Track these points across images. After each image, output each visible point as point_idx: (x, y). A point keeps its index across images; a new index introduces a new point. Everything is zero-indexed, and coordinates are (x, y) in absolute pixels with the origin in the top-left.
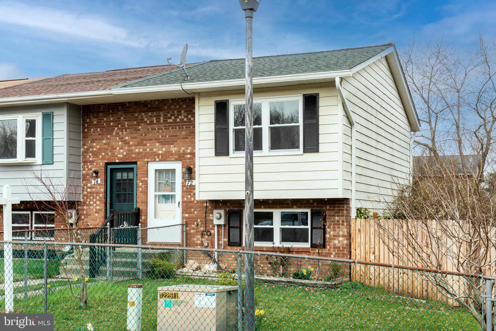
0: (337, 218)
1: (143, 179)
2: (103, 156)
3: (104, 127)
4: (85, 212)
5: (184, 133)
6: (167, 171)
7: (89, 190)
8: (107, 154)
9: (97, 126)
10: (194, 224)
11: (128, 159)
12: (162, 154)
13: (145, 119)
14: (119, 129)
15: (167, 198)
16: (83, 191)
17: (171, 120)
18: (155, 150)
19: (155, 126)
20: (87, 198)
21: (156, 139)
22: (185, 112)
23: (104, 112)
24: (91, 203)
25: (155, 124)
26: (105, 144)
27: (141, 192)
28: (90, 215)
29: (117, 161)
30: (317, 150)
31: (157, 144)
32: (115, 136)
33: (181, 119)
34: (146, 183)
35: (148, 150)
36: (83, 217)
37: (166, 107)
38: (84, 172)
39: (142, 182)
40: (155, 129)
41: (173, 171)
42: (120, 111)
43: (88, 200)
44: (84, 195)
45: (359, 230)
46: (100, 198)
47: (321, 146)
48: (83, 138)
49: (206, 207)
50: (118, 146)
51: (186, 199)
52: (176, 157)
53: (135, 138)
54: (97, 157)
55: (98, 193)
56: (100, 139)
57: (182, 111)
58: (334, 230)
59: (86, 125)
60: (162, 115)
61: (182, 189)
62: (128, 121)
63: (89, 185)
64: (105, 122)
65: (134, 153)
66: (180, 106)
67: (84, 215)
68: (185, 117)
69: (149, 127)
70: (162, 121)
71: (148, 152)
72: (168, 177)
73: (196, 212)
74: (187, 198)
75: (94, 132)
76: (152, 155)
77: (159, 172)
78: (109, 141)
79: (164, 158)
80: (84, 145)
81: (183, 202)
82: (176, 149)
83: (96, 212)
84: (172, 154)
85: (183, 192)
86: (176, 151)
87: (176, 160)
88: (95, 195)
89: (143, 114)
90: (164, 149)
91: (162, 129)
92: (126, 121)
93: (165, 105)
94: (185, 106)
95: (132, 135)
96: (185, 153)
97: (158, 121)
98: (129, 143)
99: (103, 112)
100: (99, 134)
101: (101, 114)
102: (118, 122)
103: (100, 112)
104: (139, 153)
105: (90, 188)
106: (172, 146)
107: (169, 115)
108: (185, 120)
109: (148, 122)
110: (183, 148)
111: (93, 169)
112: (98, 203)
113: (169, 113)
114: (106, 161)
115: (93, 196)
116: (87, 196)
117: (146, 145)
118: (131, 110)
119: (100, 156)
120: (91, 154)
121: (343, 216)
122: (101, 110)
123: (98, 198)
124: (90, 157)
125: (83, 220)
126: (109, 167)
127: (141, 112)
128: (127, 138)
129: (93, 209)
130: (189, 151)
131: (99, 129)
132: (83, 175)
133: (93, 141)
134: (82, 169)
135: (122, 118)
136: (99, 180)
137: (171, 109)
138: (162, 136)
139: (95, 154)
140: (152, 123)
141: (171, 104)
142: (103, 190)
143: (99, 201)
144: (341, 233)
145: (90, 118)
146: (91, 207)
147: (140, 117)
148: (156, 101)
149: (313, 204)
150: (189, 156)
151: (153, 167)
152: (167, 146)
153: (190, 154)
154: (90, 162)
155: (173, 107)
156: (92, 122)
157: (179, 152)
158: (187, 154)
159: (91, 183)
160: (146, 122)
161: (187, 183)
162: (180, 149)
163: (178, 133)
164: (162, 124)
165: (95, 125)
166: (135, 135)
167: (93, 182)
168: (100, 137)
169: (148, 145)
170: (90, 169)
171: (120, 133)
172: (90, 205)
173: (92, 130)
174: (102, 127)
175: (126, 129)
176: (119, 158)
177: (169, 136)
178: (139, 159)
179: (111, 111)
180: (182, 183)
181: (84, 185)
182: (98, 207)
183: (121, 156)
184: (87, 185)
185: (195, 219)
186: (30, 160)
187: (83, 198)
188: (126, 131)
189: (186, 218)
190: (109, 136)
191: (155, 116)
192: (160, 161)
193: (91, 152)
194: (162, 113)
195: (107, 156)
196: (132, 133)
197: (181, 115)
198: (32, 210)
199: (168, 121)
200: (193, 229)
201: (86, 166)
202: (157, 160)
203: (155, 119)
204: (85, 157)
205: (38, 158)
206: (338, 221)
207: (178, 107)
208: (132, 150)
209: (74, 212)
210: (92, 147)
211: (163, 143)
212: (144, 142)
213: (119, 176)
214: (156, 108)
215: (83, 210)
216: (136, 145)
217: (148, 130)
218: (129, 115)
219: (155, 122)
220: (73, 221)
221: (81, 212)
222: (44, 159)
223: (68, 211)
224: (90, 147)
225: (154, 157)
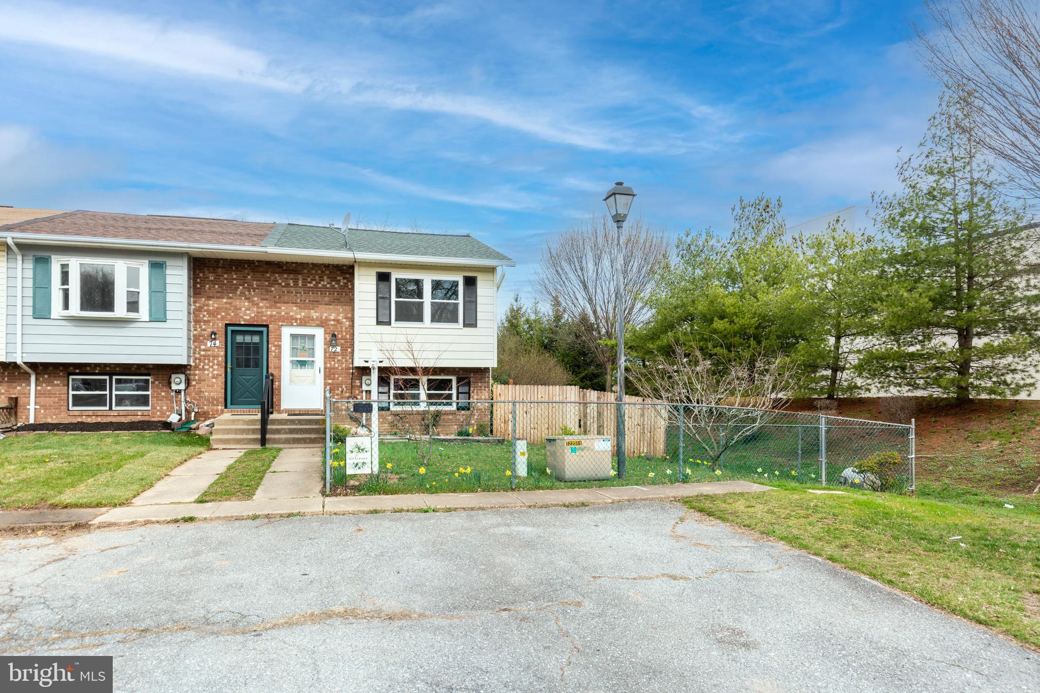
0: (480, 384)
1: (276, 343)
2: (223, 317)
3: (224, 284)
4: (197, 377)
5: (326, 299)
6: (303, 336)
7: (202, 353)
8: (229, 314)
9: (214, 282)
10: (338, 390)
11: (257, 321)
12: (300, 319)
13: (280, 281)
14: (244, 288)
15: (303, 364)
16: (194, 353)
17: (312, 285)
18: (291, 314)
19: (292, 289)
20: (200, 362)
21: (292, 303)
22: (328, 278)
23: (224, 268)
24: (206, 367)
25: (292, 287)
26: (226, 303)
27: (275, 357)
28: (204, 380)
29: (242, 323)
30: (474, 325)
31: (295, 308)
32: (239, 296)
33: (323, 285)
34: (279, 347)
35: (283, 313)
36: (194, 383)
37: (306, 271)
38: (195, 332)
39: (275, 346)
40: (292, 293)
41: (313, 336)
42: (246, 269)
43: (202, 364)
44: (196, 359)
45: (500, 395)
46: (218, 362)
47: (479, 322)
48: (195, 294)
49: (353, 373)
50: (244, 306)
51: (329, 365)
52: (318, 322)
53: (267, 299)
54: (214, 317)
55: (215, 357)
56: (218, 298)
57: (325, 277)
58: (478, 395)
59: (198, 280)
60: (301, 279)
61: (325, 355)
62: (258, 280)
63: (203, 347)
64: (226, 279)
65: (265, 316)
66: (322, 272)
67: (195, 380)
68: (328, 283)
69: (284, 289)
70: (300, 285)
71: (283, 316)
72: (305, 343)
73: (340, 379)
74: (331, 364)
75: (209, 289)
76: (287, 319)
77: (294, 337)
78: (229, 301)
79: (303, 323)
80: (195, 302)
81: (325, 368)
82: (317, 314)
83: (213, 378)
84: (313, 320)
85: (325, 358)
86: (317, 317)
87: (318, 326)
88: (211, 359)
89: (277, 275)
90: (303, 314)
91: (300, 293)
92: (254, 280)
93: (304, 269)
94: (328, 272)
95: (262, 296)
96: (327, 320)
97: (296, 285)
98: (258, 304)
99: (223, 268)
100: (218, 292)
101: (220, 270)
102: (243, 281)
103: (219, 267)
104: (271, 316)
105: (204, 350)
106: (312, 311)
107: (309, 280)
108: (328, 286)
109: (283, 284)
110: (325, 315)
111: (210, 330)
112: (215, 367)
113: (309, 277)
114: (227, 322)
115: (208, 359)
116: (200, 359)
117: (280, 308)
118: (261, 269)
119: (219, 316)
120: (205, 313)
121: (485, 382)
122: (220, 265)
123: (216, 362)
124: (204, 316)
125: (195, 386)
126: (230, 328)
127: (274, 272)
128: (256, 299)
129: (208, 375)
130: (332, 318)
131: (217, 286)
132: (194, 336)
133: (209, 298)
134: (192, 329)
135: (249, 277)
136: (217, 342)
137: (312, 274)
138: (301, 301)
139: (212, 314)
140: (287, 285)
141: (312, 269)
142: (223, 353)
143: (217, 365)
144: (483, 397)
145: (204, 272)
146: (206, 372)
147: (272, 278)
148: (292, 263)
149: (458, 372)
150: (332, 323)
151: (287, 332)
152: (306, 311)
153: (334, 320)
154: (205, 321)
155: (314, 272)
156: (208, 278)
157: (321, 317)
158: (330, 320)
159: (206, 344)
160: (280, 284)
161: (331, 349)
162: (322, 314)
163: (320, 299)
164: (300, 287)
165: (212, 281)
166: (267, 296)
167: (209, 344)
168: (219, 295)
169: (283, 308)
170: (205, 330)
171: (247, 293)
172: (204, 369)
173: (207, 286)
174: (222, 285)
175: (254, 289)
176: (245, 320)
177: (310, 301)
178: (271, 322)
179: (234, 268)
180: (325, 349)
181: (196, 347)
182: (215, 372)
183: (248, 317)
184: (200, 347)
185: (340, 385)
186: (132, 315)
187: (194, 362)
188: (254, 291)
189: (330, 384)
190: (231, 295)
191: (292, 279)
192: (298, 325)
193: (205, 311)
194: (300, 276)
195: (228, 317)
196: (261, 294)
197: (323, 280)
198: (111, 375)
199: (309, 285)
201: (198, 326)
202: (295, 324)
203: (291, 281)
204: (196, 316)
205: (143, 314)
206: (481, 387)
207: (320, 272)
208: (262, 312)
209: (183, 377)
210: (208, 305)
211: (302, 307)
212: (278, 305)
214: (292, 270)
215: (196, 375)
216: (267, 308)
217: (284, 292)
218: (259, 275)
219: (292, 284)
220: (182, 387)
221: (192, 377)
222: (150, 315)
223: (173, 376)
224: (205, 305)
225: (290, 321)
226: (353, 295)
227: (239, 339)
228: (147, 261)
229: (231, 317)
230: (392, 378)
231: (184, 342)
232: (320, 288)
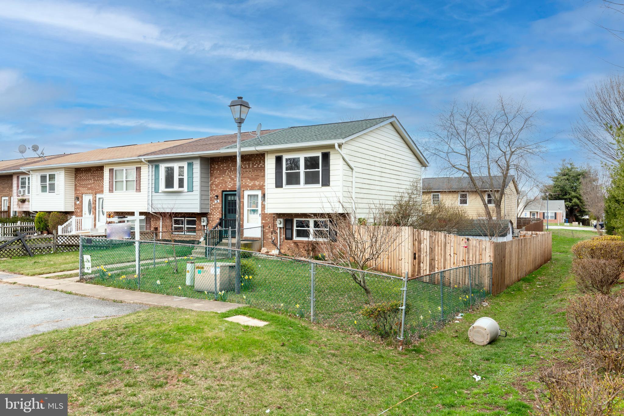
2: (221, 187)
6: (254, 195)
7: (213, 206)
9: (217, 169)
10: (267, 226)
11: (233, 188)
12: (251, 186)
14: (228, 171)
15: (254, 211)
16: (210, 207)
17: (256, 166)
18: (247, 183)
19: (247, 170)
20: (212, 211)
21: (248, 177)
23: (221, 161)
24: (215, 213)
26: (222, 180)
28: (214, 220)
29: (228, 190)
30: (329, 185)
31: (249, 180)
32: (227, 175)
33: (261, 166)
34: (243, 202)
35: (244, 183)
36: (210, 222)
37: (253, 159)
38: (211, 196)
41: (257, 195)
42: (229, 161)
44: (211, 209)
47: (331, 183)
48: (211, 176)
49: (274, 217)
50: (229, 181)
52: (258, 187)
55: (218, 208)
56: (219, 177)
58: (342, 232)
59: (212, 169)
60: (251, 163)
61: (262, 206)
62: (234, 166)
63: (213, 203)
64: (222, 167)
66: (261, 158)
67: (211, 220)
69: (244, 170)
70: (251, 167)
71: (244, 185)
72: (255, 199)
73: (268, 220)
74: (264, 212)
75: (216, 173)
77: (249, 196)
78: (223, 178)
79: (252, 188)
80: (211, 180)
81: (262, 214)
83: (217, 219)
84: (256, 186)
85: (262, 208)
86: (258, 184)
87: (259, 189)
90: (252, 183)
91: (251, 171)
92: (232, 166)
93: (253, 157)
96: (262, 186)
97: (249, 167)
98: (234, 179)
100: (219, 174)
102: (228, 167)
103: (219, 161)
105: (214, 205)
106: (256, 181)
107: (255, 163)
110: (262, 183)
111: (216, 194)
112: (218, 214)
114: (222, 190)
115: (216, 209)
119: (219, 187)
121: (346, 223)
124: (214, 187)
126: (224, 193)
128: (233, 176)
130: (265, 184)
131: (218, 171)
133: (216, 178)
134: (210, 194)
135: (230, 165)
136: (219, 200)
137: (256, 160)
138: (251, 176)
139: (217, 186)
140: (246, 168)
141: (256, 157)
142: (220, 206)
143: (219, 212)
145: (214, 165)
148: (248, 155)
151: (247, 193)
152: (253, 181)
154: (214, 190)
156: (215, 167)
157: (260, 185)
160: (243, 167)
161: (264, 203)
162: (260, 183)
163: (259, 174)
167: (215, 202)
169: (244, 180)
170: (214, 194)
171: (230, 174)
172: (214, 215)
174: (220, 170)
176: (229, 188)
177: (254, 176)
179: (225, 161)
180: (262, 203)
181: (211, 203)
182: (218, 216)
186: (181, 189)
187: (210, 211)
188: (232, 172)
189: (263, 223)
190: (223, 175)
192: (250, 190)
193: (215, 184)
195: (223, 187)
198: (184, 217)
200: (267, 229)
201: (212, 193)
204: (211, 187)
205: (185, 188)
208: (235, 184)
209: (205, 219)
210: (215, 182)
211: (252, 179)
213: (229, 198)
214: (248, 159)
215: (211, 218)
220: (205, 224)
221: (209, 219)
222: (188, 189)
223: (202, 218)
224: (214, 182)
225: (247, 187)
226: (265, 172)
228: (186, 163)
230: (295, 220)
231: (198, 202)
232: (255, 168)
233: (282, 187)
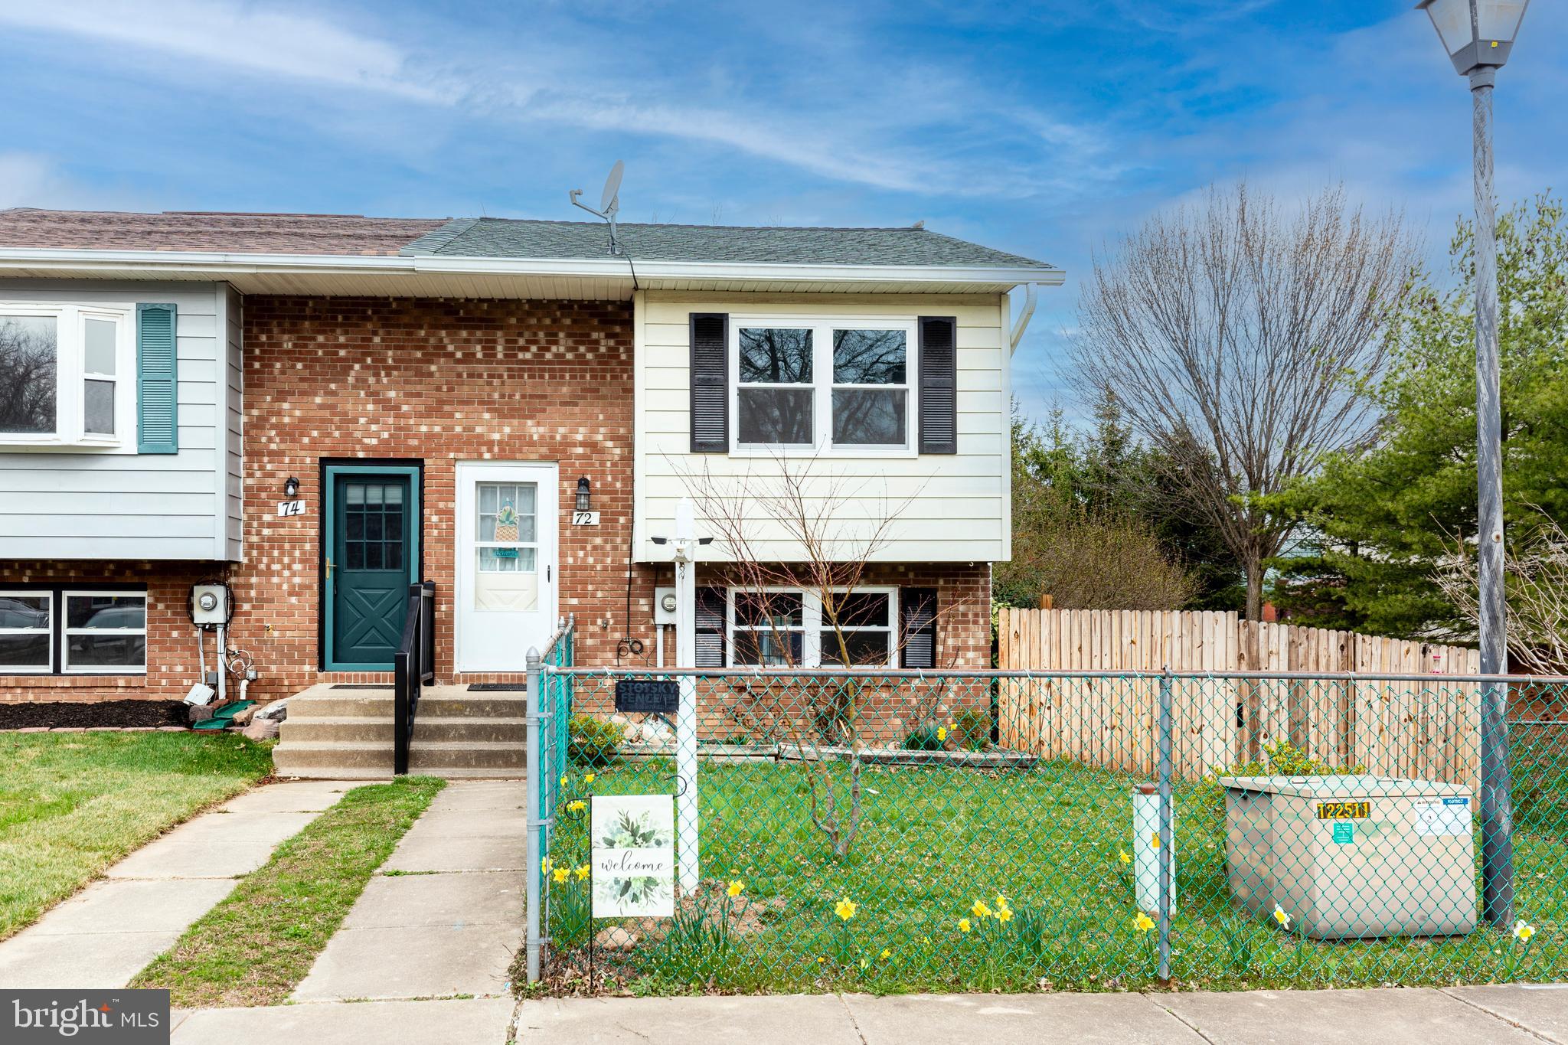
0: (962, 608)
1: (441, 505)
2: (313, 440)
3: (318, 360)
4: (253, 593)
5: (565, 389)
6: (509, 487)
7: (266, 532)
8: (329, 435)
9: (292, 356)
10: (594, 623)
11: (395, 450)
12: (500, 442)
13: (451, 348)
14: (365, 367)
15: (507, 556)
16: (247, 533)
17: (528, 356)
18: (479, 430)
19: (480, 368)
20: (261, 554)
21: (482, 403)
22: (569, 335)
23: (318, 318)
24: (276, 567)
25: (479, 361)
26: (321, 407)
27: (438, 540)
28: (271, 601)
29: (361, 455)
31: (487, 416)
32: (354, 387)
33: (557, 355)
34: (449, 514)
35: (458, 429)
36: (246, 607)
37: (513, 321)
38: (250, 481)
39: (439, 512)
40: (480, 376)
41: (530, 488)
42: (368, 319)
43: (265, 560)
44: (251, 546)
45: (1017, 635)
46: (303, 553)
47: (961, 440)
48: (248, 385)
49: (631, 581)
50: (365, 413)
51: (570, 560)
52: (544, 450)
53: (419, 395)
54: (293, 441)
55: (295, 541)
56: (303, 393)
57: (561, 335)
58: (956, 636)
59: (257, 352)
60: (501, 341)
61: (561, 535)
62: (397, 348)
63: (267, 518)
64: (321, 346)
65: (415, 436)
66: (555, 321)
67: (249, 600)
68: (569, 349)
69: (460, 368)
70: (500, 356)
71: (459, 436)
72: (512, 503)
73: (599, 594)
74: (575, 557)
75: (283, 372)
76: (469, 443)
77: (485, 488)
78: (330, 400)
79: (507, 452)
80: (249, 406)
81: (563, 568)
82: (541, 430)
83: (291, 594)
84: (532, 444)
85: (562, 541)
86: (542, 437)
87: (543, 458)
88: (287, 546)
89: (443, 333)
90: (507, 430)
91: (500, 376)
92: (388, 348)
93: (510, 314)
94: (568, 321)
95: (409, 388)
96: (567, 443)
97: (489, 355)
98: (397, 408)
99: (312, 318)
100: (302, 380)
101: (307, 324)
102: (363, 348)
103: (304, 318)
104: (430, 436)
105: (270, 525)
106: (530, 422)
107: (521, 342)
108: (569, 356)
109: (459, 355)
110: (562, 430)
111: (283, 475)
112: (297, 567)
113: (520, 335)
114: (325, 454)
115: (281, 548)
116: (260, 547)
117: (451, 415)
118: (406, 319)
119: (306, 440)
120: (273, 433)
121: (976, 603)
122: (308, 312)
123: (297, 553)
124: (270, 440)
125: (248, 613)
126: (331, 470)
127: (435, 326)
128: (392, 394)
129: (279, 586)
130: (579, 437)
131: (299, 366)
132: (247, 489)
133: (281, 396)
134: (243, 473)
135: (377, 340)
136: (301, 505)
137: (529, 327)
138: (502, 396)
139: (288, 434)
140: (469, 358)
141: (529, 314)
142: (313, 532)
143: (301, 561)
144: (971, 642)
145: (269, 331)
146: (275, 580)
147: (432, 341)
148: (481, 300)
149: (905, 574)
150: (580, 450)
151: (467, 475)
152: (515, 422)
153: (583, 444)
154: (272, 454)
155: (533, 321)
156: (280, 345)
157: (552, 438)
158: (574, 445)
159: (274, 511)
160: (452, 355)
161: (575, 518)
162: (553, 430)
163: (549, 391)
164: (500, 362)
165: (288, 352)
166: (419, 388)
167: (281, 510)
168: (305, 386)
169: (458, 415)
170: (272, 475)
171: (372, 380)
172: (269, 573)
173: (278, 365)
174: (311, 361)
175: (388, 370)
176: (366, 448)
177: (523, 396)
178: (429, 451)
179: (340, 318)
180: (561, 519)
181: (251, 518)
182: (297, 580)
183: (374, 441)
184: (260, 518)
185: (599, 611)
186: (99, 440)
187: (247, 554)
188: (388, 375)
189: (573, 608)
190: (333, 386)
191: (480, 341)
192: (494, 459)
193: (273, 427)
194: (499, 334)
195: (327, 440)
196: (406, 382)
197: (556, 343)
198: (59, 587)
199: (521, 356)
200: (593, 636)
201: (256, 466)
202: (487, 456)
203: (479, 348)
204: (251, 440)
205: (125, 434)
206: (965, 615)
207: (548, 321)
208: (408, 428)
209: (219, 592)
210: (279, 413)
211: (504, 413)
212: (447, 408)
214: (481, 320)
215: (250, 587)
216: (419, 415)
217: (460, 375)
218: (399, 334)
219: (479, 355)
220: (218, 616)
221: (241, 593)
222: (141, 440)
223: (199, 591)
224: (271, 413)
225: (475, 448)
226: (631, 377)
227: (355, 495)
228: (132, 306)
229: (333, 442)
230: (732, 591)
231: (218, 505)
232: (549, 362)
233: (723, 448)
